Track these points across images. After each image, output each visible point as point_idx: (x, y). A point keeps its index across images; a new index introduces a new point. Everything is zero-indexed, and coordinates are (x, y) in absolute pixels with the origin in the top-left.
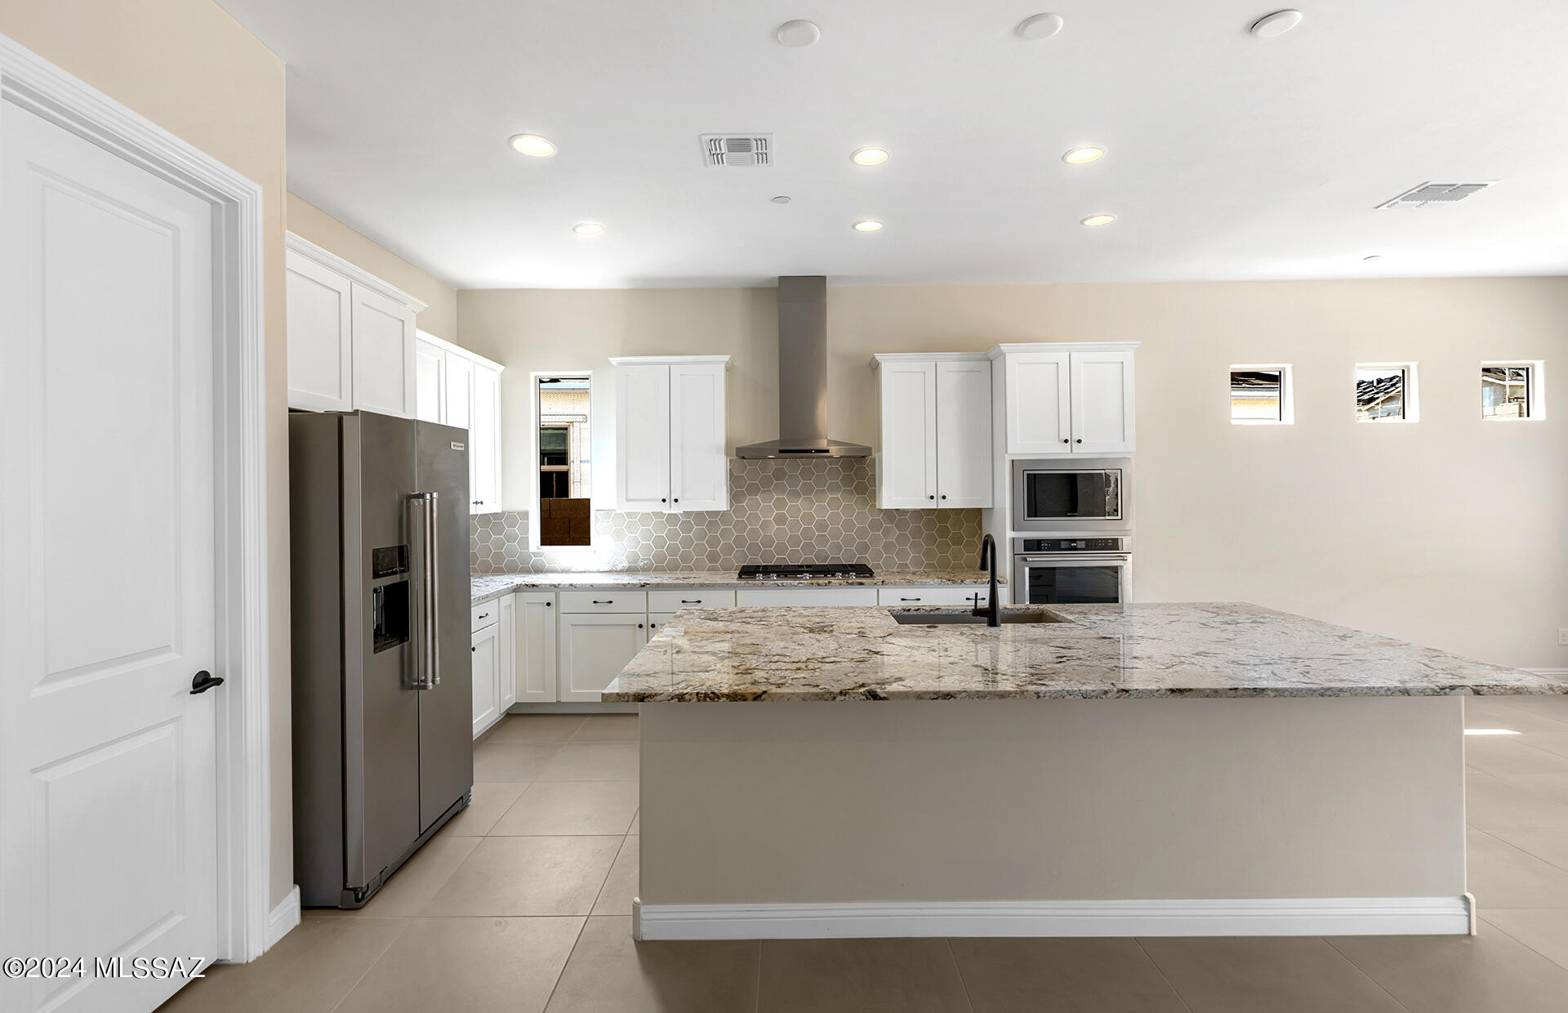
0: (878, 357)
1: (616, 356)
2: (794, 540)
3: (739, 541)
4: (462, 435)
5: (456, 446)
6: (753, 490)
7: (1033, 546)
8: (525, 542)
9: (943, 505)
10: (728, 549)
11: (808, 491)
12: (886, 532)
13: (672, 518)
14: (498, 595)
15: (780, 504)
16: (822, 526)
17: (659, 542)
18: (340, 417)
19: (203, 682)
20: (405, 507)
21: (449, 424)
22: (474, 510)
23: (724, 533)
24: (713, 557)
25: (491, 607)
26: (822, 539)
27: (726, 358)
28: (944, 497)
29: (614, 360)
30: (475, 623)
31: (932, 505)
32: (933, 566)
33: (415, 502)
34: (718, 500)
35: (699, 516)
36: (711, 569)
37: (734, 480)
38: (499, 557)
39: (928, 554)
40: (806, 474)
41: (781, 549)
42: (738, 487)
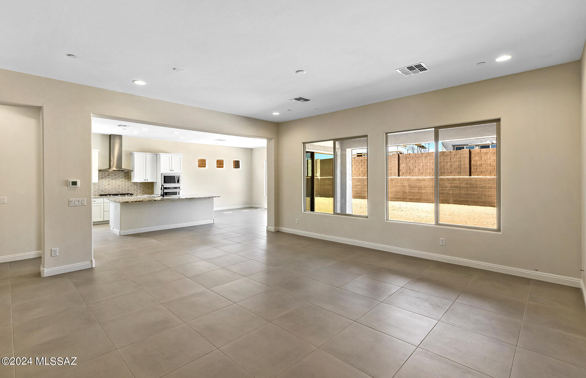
0: (134, 153)
3: (99, 189)
6: (102, 179)
11: (115, 178)
12: (134, 187)
15: (109, 181)
16: (119, 186)
26: (119, 189)
28: (147, 180)
31: (145, 181)
37: (100, 176)
39: (143, 191)
40: (115, 175)
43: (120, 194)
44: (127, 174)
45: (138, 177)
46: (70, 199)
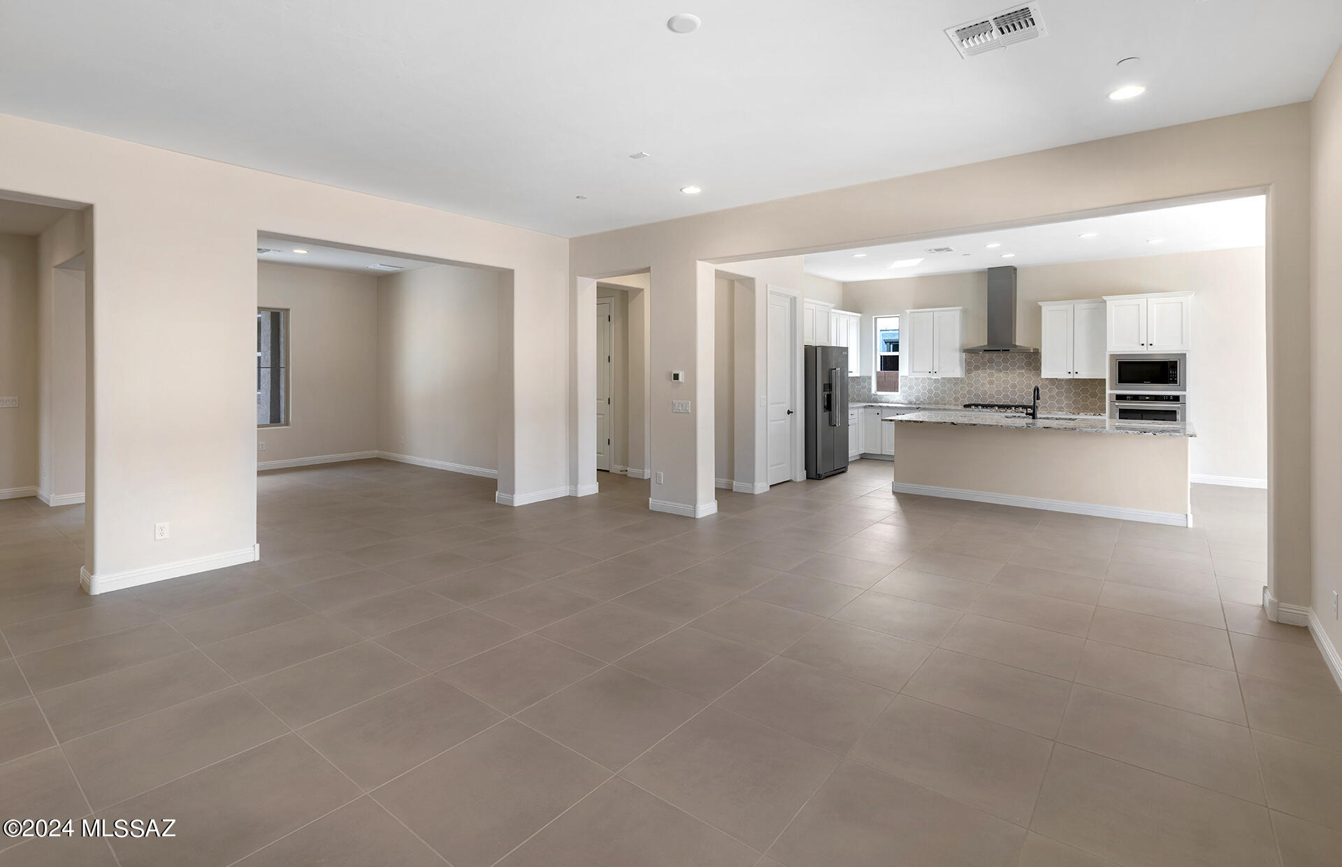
0: (1040, 303)
1: (908, 309)
2: (998, 392)
3: (969, 392)
4: (846, 349)
5: (844, 353)
6: (977, 368)
7: (1120, 398)
8: (870, 390)
9: (1076, 377)
10: (964, 396)
11: (1006, 369)
12: (1050, 390)
13: (936, 380)
14: (858, 408)
15: (991, 375)
16: (1014, 386)
17: (930, 391)
18: (816, 347)
19: (789, 412)
20: (830, 373)
21: (841, 346)
22: (850, 375)
23: (961, 388)
24: (956, 399)
25: (855, 412)
26: (1014, 393)
27: (961, 308)
28: (1077, 373)
29: (908, 311)
30: (850, 417)
31: (1070, 377)
32: (1079, 408)
33: (833, 371)
34: (957, 372)
35: (949, 380)
36: (955, 405)
37: (968, 363)
38: (859, 395)
39: (1075, 402)
40: (1005, 361)
41: (992, 396)
42: (970, 367)
43: (1000, 407)
44: (1033, 359)
45: (1053, 368)
46: (674, 401)
